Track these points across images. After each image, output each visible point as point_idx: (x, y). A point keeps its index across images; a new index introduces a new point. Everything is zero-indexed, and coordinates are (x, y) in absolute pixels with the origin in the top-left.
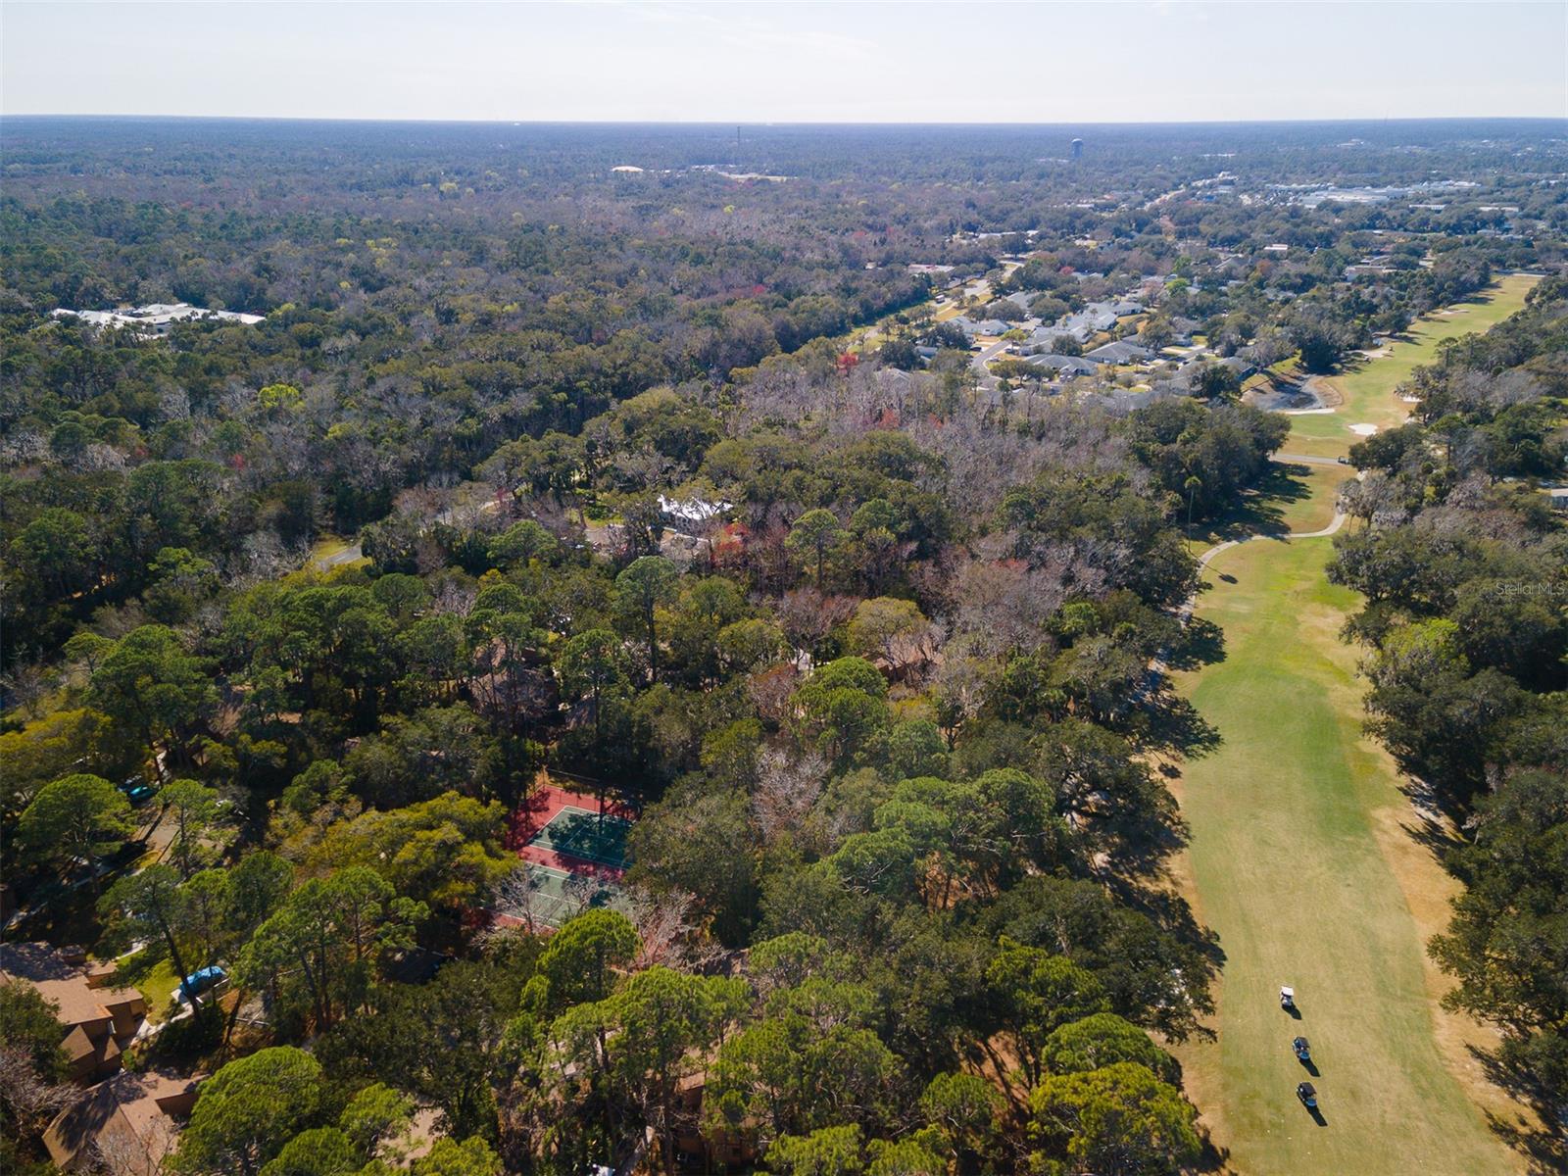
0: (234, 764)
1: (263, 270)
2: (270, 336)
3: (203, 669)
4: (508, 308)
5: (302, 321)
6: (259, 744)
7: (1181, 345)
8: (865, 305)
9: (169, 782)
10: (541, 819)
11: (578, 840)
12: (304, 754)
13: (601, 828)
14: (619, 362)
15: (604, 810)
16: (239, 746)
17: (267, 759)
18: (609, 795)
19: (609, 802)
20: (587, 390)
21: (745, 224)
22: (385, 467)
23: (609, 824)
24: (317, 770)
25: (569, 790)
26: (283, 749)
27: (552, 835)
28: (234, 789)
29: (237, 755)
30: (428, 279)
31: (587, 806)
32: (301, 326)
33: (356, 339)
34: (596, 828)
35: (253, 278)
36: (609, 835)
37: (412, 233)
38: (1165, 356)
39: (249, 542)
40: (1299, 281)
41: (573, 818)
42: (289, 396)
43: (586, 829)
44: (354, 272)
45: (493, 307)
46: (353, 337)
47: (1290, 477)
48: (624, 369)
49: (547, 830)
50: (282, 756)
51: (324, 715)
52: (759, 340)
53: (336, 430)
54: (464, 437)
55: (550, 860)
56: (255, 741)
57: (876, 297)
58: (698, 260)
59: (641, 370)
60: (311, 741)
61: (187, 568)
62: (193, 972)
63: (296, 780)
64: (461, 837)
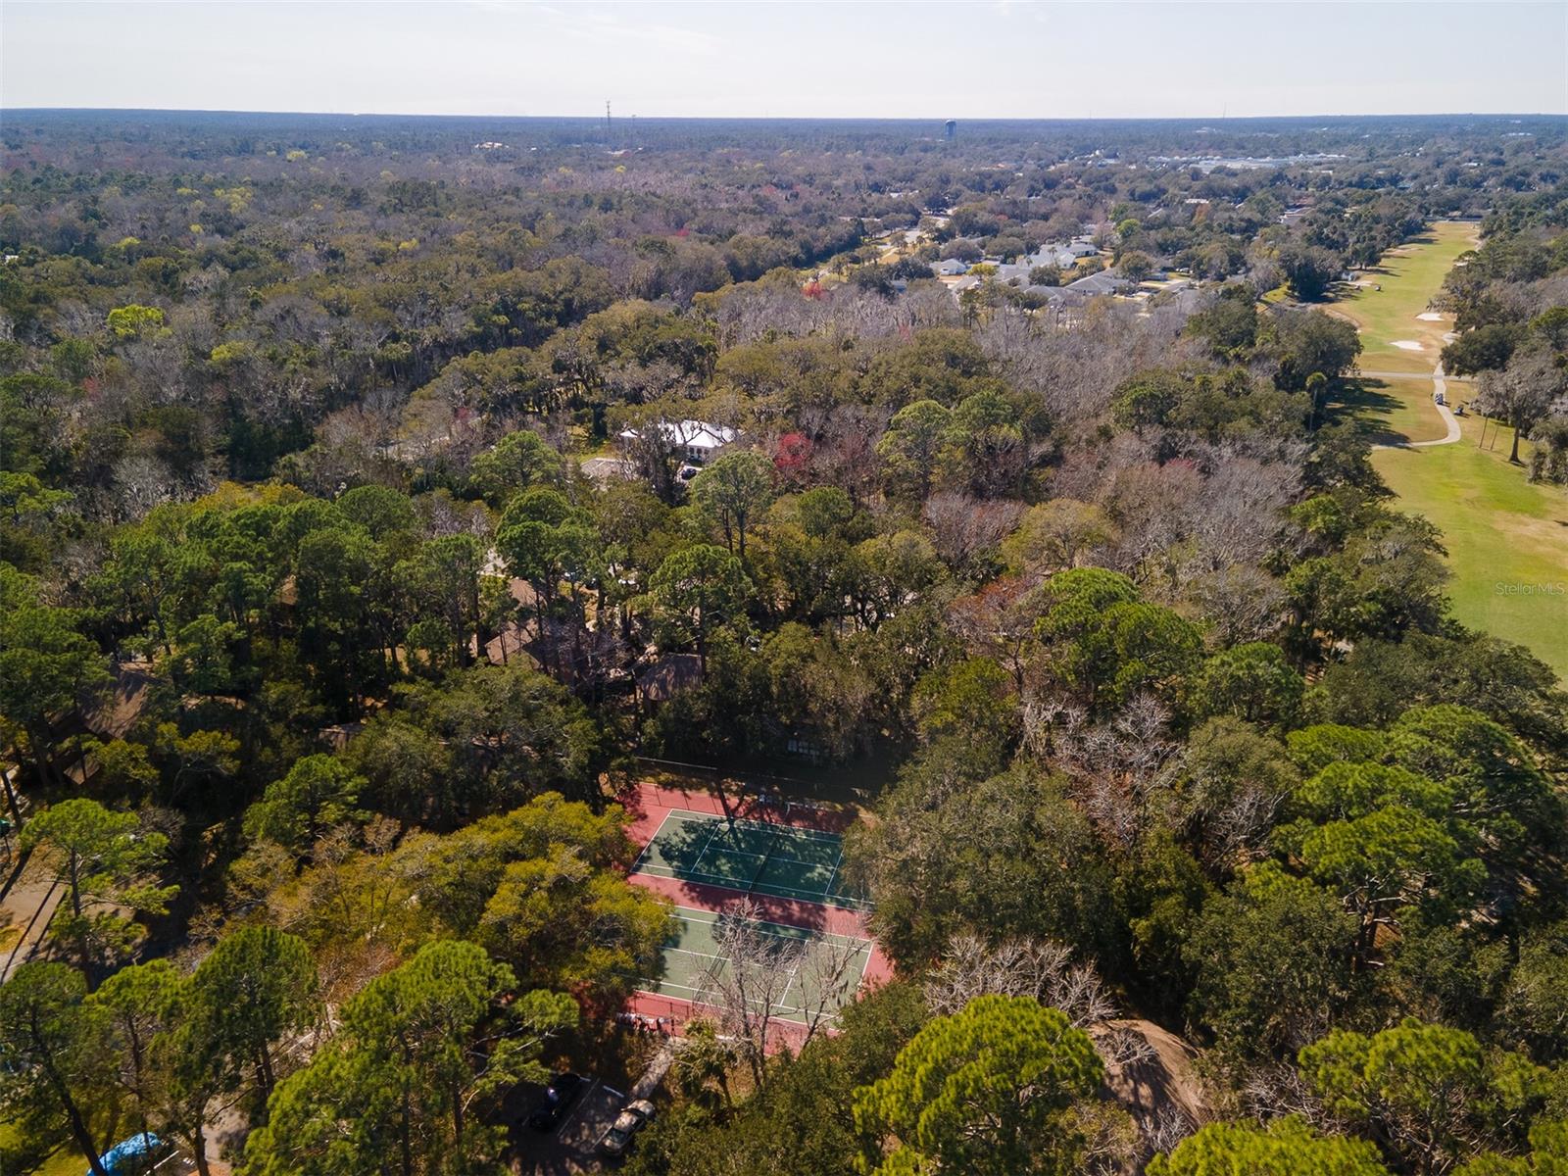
0: (149, 773)
1: (88, 214)
2: (111, 267)
3: (82, 626)
4: (404, 245)
5: (150, 255)
6: (194, 737)
7: (1158, 280)
8: (806, 247)
9: (29, 813)
10: (641, 832)
11: (710, 860)
12: (268, 751)
13: (738, 841)
14: (559, 287)
15: (731, 813)
16: (159, 742)
17: (206, 762)
18: (729, 790)
19: (733, 801)
20: (531, 314)
21: (642, 181)
22: (295, 394)
23: (746, 833)
24: (306, 772)
25: (667, 786)
26: (233, 745)
27: (667, 854)
28: (157, 814)
29: (155, 758)
30: (299, 223)
31: (703, 808)
32: (150, 260)
33: (224, 273)
34: (729, 839)
35: (79, 224)
36: (757, 849)
37: (268, 188)
38: (1147, 289)
39: (123, 472)
40: (1244, 224)
41: (689, 827)
42: (148, 321)
43: (714, 843)
44: (204, 217)
45: (384, 245)
46: (220, 269)
47: (1367, 389)
48: (567, 295)
49: (655, 849)
50: (233, 755)
51: (293, 688)
52: (709, 270)
53: (220, 353)
54: (390, 362)
55: (678, 895)
56: (185, 733)
57: (816, 239)
58: (606, 206)
59: (588, 295)
60: (277, 730)
61: (31, 503)
62: (108, 1143)
63: (271, 790)
64: (583, 867)
